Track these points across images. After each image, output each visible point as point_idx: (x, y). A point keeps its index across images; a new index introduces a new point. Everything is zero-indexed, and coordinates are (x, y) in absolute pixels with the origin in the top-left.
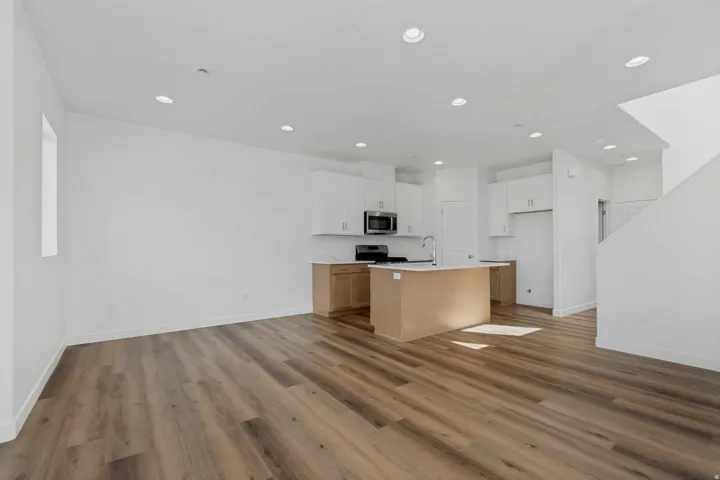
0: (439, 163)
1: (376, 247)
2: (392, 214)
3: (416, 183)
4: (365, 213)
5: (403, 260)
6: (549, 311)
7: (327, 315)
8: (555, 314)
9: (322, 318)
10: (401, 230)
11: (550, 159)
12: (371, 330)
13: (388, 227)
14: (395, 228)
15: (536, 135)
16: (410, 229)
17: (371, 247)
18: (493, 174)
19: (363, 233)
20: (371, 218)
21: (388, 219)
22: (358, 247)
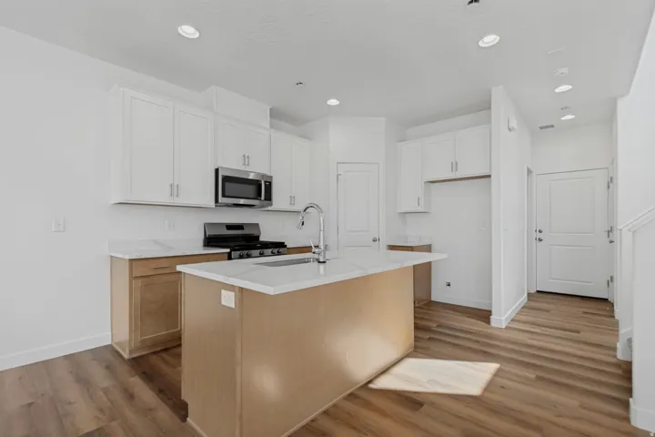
0: (333, 102)
1: (240, 227)
2: (263, 176)
3: (304, 136)
4: (217, 171)
8: (494, 323)
10: (279, 200)
13: (258, 196)
14: (269, 198)
16: (292, 199)
17: (230, 227)
19: (212, 204)
20: (227, 179)
21: (257, 183)
22: (207, 226)
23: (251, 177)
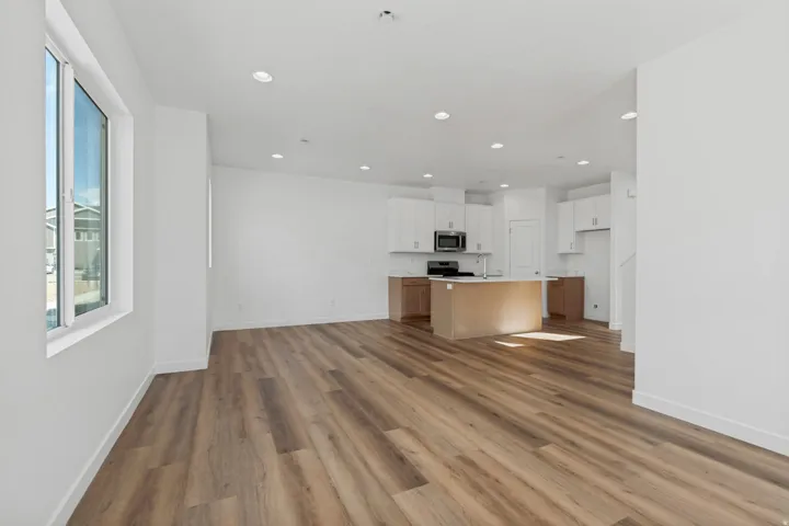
0: (505, 186)
1: (447, 263)
2: (461, 233)
3: (488, 203)
4: (435, 232)
5: (471, 275)
6: (606, 325)
7: (399, 320)
8: (610, 327)
9: (395, 322)
10: (471, 247)
11: (608, 180)
12: (431, 331)
13: (458, 245)
14: (464, 246)
15: (584, 163)
16: (479, 246)
17: (441, 263)
18: (563, 193)
19: (433, 250)
20: (441, 237)
21: (457, 238)
22: (429, 263)
23: (453, 234)
